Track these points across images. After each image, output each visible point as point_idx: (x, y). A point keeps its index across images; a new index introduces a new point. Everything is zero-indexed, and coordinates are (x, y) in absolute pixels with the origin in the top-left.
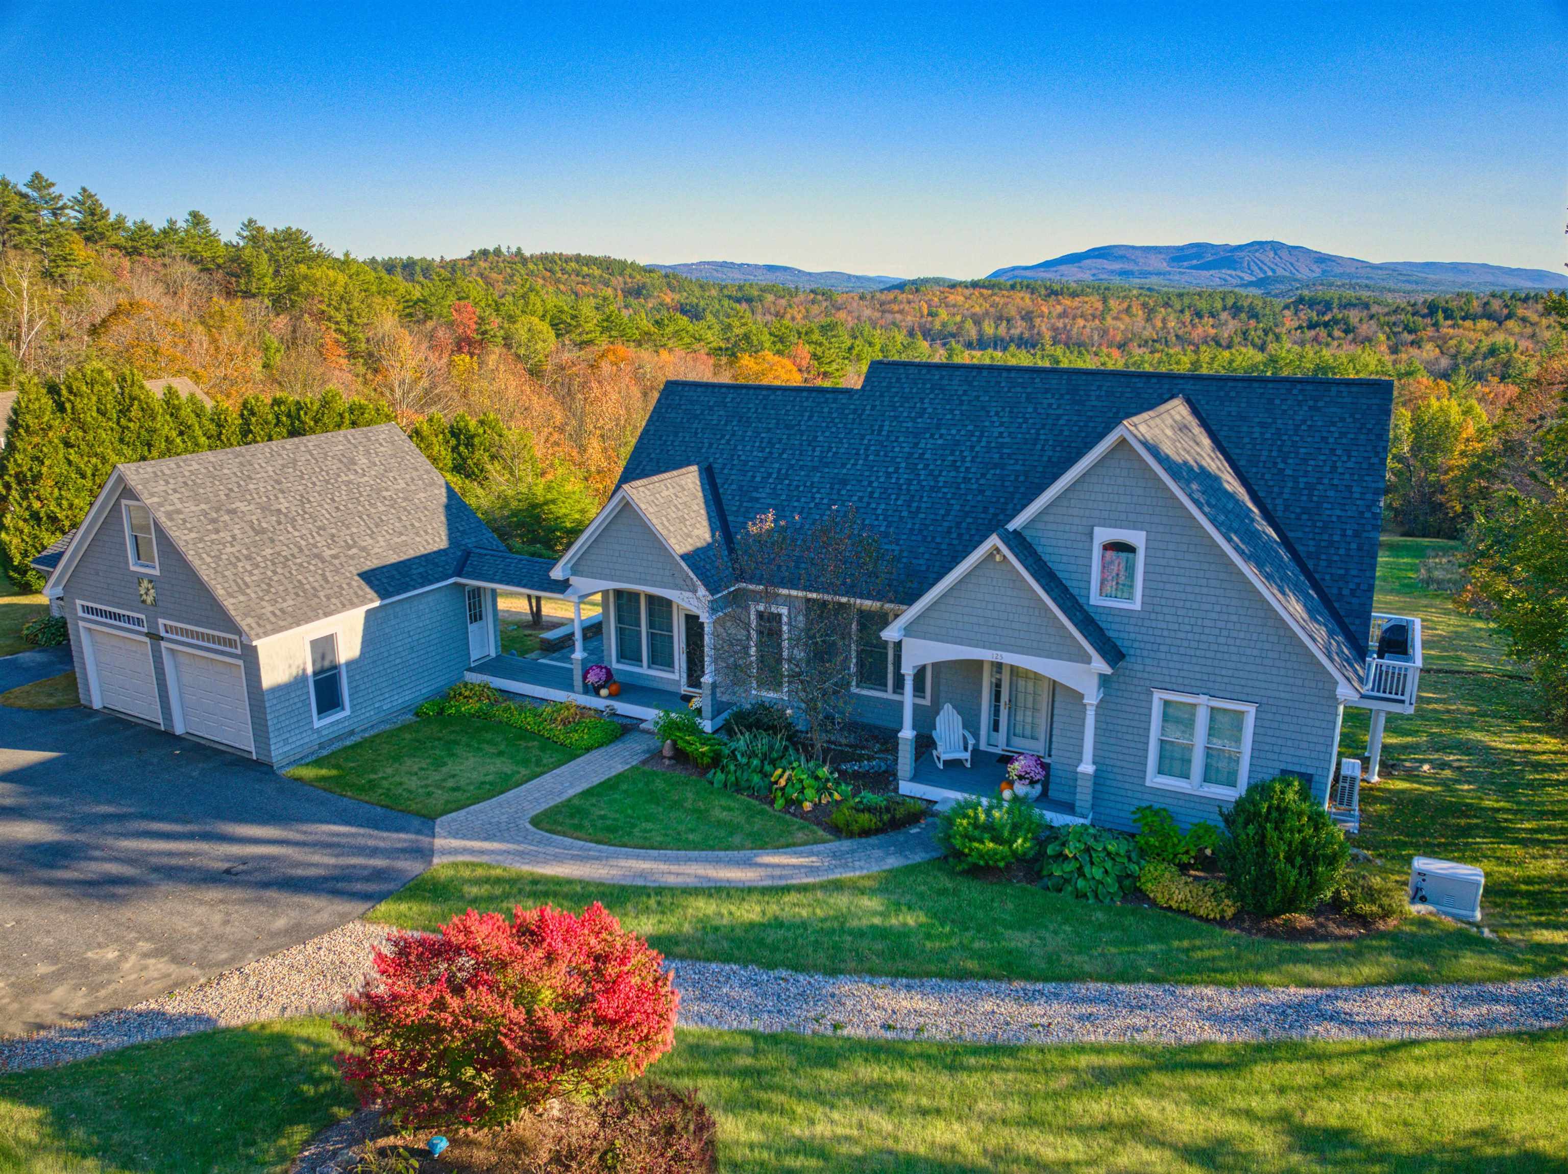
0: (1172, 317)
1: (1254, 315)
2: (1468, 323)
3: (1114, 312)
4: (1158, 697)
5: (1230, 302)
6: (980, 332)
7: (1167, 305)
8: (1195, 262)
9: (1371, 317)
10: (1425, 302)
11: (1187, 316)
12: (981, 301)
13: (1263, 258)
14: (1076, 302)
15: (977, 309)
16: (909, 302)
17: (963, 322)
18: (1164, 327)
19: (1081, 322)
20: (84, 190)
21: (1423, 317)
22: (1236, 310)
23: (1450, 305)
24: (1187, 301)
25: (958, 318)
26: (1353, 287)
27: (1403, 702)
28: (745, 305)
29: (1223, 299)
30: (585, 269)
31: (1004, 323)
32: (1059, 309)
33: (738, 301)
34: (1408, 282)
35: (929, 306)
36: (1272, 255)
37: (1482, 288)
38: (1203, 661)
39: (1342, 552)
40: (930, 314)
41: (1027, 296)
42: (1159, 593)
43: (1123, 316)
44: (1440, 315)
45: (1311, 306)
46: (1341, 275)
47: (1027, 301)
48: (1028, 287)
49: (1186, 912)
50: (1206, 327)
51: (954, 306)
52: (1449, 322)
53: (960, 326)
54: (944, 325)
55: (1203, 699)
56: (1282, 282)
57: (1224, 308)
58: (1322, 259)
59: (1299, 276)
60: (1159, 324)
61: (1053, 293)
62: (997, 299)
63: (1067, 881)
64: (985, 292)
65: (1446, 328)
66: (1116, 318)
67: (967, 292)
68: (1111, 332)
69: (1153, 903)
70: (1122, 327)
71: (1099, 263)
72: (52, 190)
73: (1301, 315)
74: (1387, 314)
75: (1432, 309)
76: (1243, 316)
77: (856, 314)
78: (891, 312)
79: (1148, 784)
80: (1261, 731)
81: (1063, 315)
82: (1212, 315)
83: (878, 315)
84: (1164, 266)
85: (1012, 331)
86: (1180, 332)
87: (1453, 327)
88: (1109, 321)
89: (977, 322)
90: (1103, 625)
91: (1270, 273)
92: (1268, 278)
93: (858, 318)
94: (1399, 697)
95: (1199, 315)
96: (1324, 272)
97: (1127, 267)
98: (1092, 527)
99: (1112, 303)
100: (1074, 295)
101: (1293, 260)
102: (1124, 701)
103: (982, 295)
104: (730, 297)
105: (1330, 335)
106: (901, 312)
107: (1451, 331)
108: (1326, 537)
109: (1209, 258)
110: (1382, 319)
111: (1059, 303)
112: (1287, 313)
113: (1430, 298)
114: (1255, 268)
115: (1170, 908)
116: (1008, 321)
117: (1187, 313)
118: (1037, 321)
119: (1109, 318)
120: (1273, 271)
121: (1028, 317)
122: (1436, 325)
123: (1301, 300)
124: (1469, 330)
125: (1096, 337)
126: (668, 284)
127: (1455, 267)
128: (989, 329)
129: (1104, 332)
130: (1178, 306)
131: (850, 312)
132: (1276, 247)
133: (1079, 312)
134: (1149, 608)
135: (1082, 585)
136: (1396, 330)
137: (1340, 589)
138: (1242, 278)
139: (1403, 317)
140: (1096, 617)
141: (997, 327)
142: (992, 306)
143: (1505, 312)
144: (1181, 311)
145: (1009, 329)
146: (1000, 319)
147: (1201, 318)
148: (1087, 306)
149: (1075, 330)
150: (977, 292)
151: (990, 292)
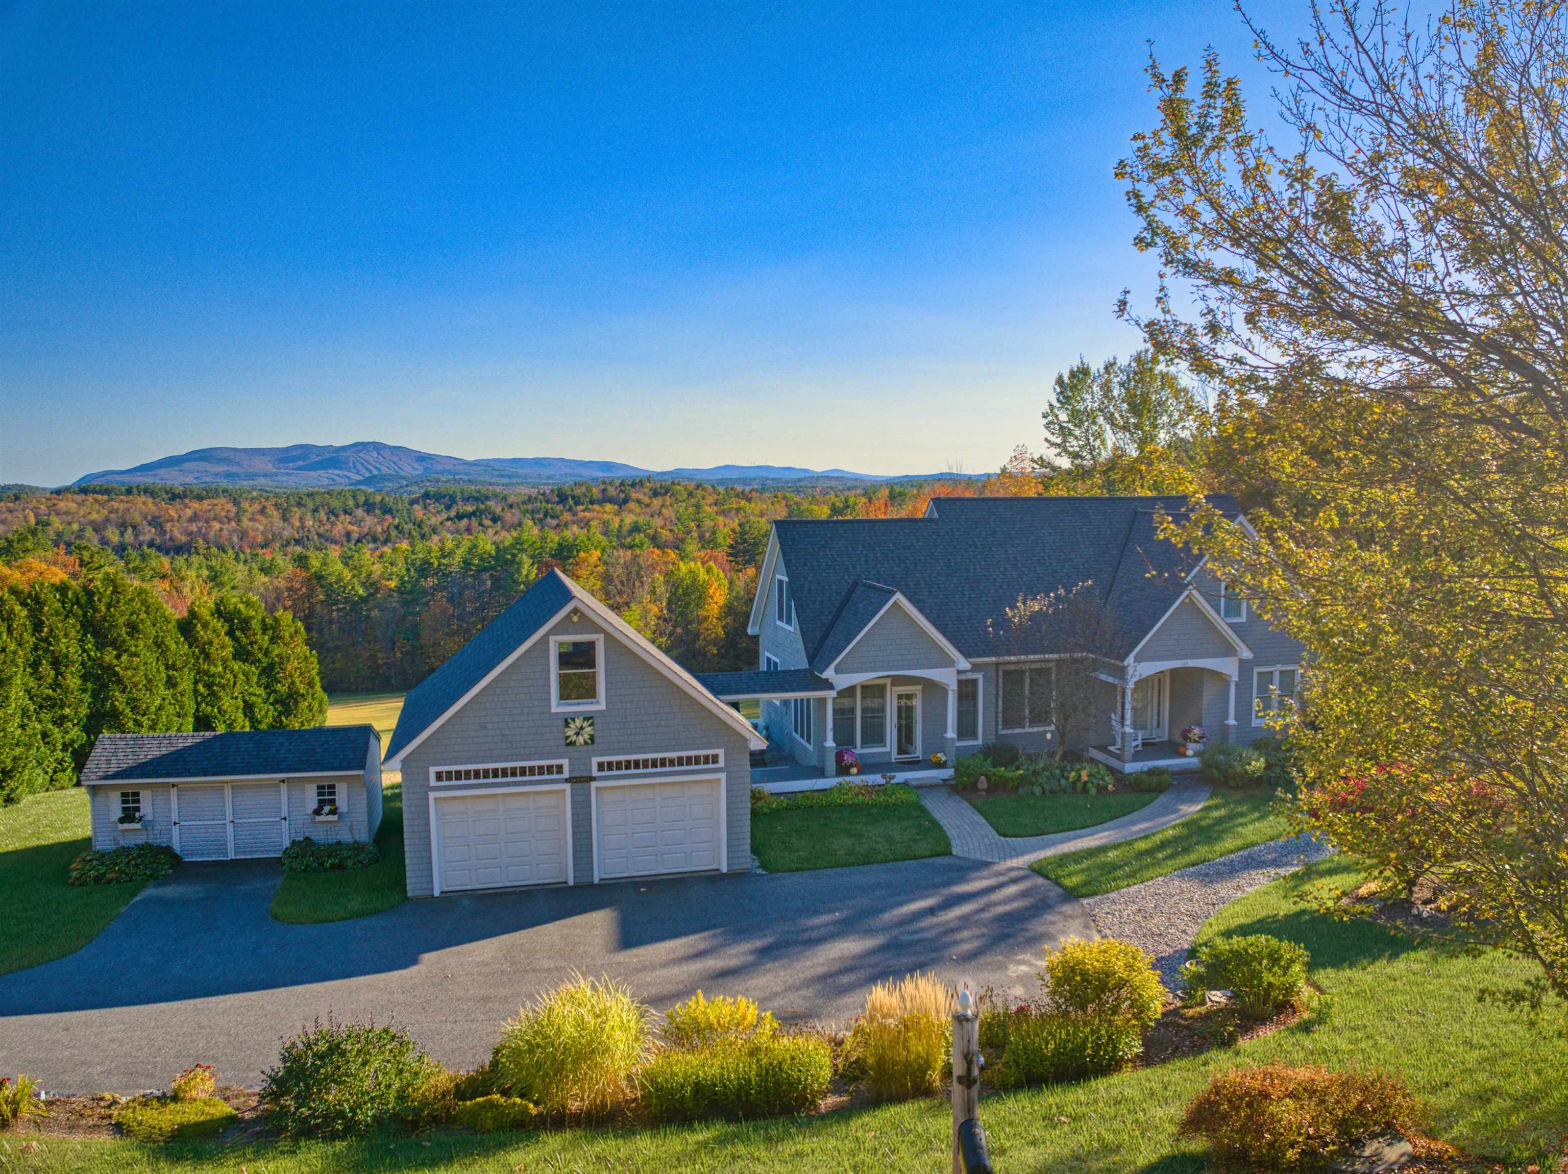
0: (309, 515)
1: (387, 510)
3: (248, 515)
5: (362, 499)
7: (300, 505)
8: (300, 463)
9: (511, 506)
11: (322, 514)
12: (97, 507)
13: (367, 457)
14: (205, 505)
15: (95, 516)
16: (10, 511)
17: (82, 530)
18: (303, 527)
19: (216, 525)
22: (369, 507)
24: (318, 500)
25: (75, 526)
26: (457, 481)
29: (354, 497)
31: (130, 530)
32: (189, 513)
34: (502, 476)
35: (36, 515)
36: (375, 454)
37: (564, 479)
40: (39, 523)
41: (150, 501)
43: (259, 517)
44: (571, 502)
45: (437, 500)
47: (150, 505)
48: (145, 492)
50: (343, 524)
51: (67, 513)
52: (582, 507)
53: (80, 535)
56: (390, 480)
57: (357, 506)
58: (422, 458)
59: (402, 473)
60: (298, 524)
61: (174, 497)
62: (116, 505)
64: (99, 497)
65: (581, 512)
66: (252, 520)
68: (251, 533)
70: (261, 528)
71: (202, 465)
73: (431, 508)
76: (377, 512)
81: (195, 518)
82: (346, 512)
84: (270, 468)
85: (141, 538)
86: (322, 530)
87: (586, 511)
88: (246, 523)
91: (375, 472)
92: (376, 476)
95: (332, 512)
96: (426, 469)
97: (234, 469)
99: (245, 505)
100: (200, 498)
101: (396, 459)
103: (96, 501)
105: (481, 524)
109: (314, 459)
111: (186, 506)
112: (416, 507)
114: (359, 466)
116: (134, 527)
117: (322, 512)
118: (168, 526)
119: (245, 520)
120: (379, 470)
121: (155, 522)
123: (426, 495)
125: (235, 539)
127: (537, 462)
129: (243, 535)
130: (311, 506)
132: (378, 447)
133: (212, 514)
138: (349, 478)
139: (539, 505)
141: (122, 534)
142: (110, 512)
143: (622, 496)
144: (315, 510)
145: (136, 536)
146: (123, 526)
147: (337, 516)
148: (219, 507)
149: (212, 533)
150: (90, 498)
151: (106, 497)
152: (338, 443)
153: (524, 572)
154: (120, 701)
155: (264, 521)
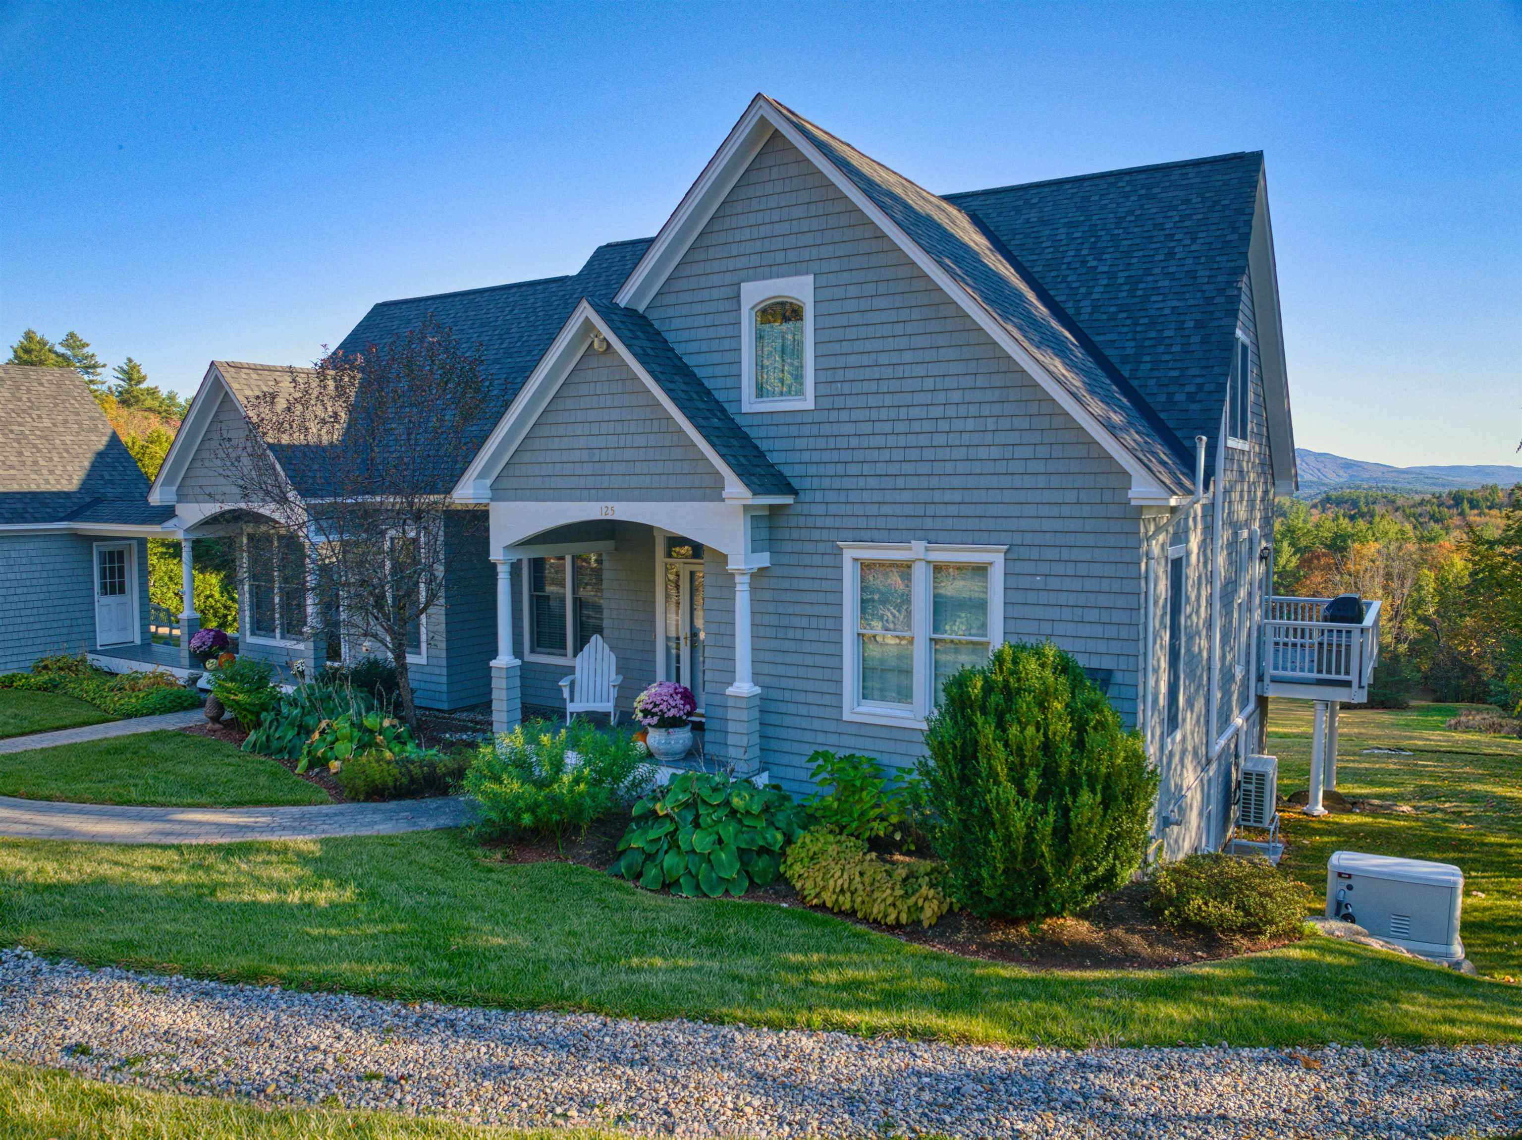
4: (851, 554)
10: (1450, 494)
20: (130, 360)
21: (1449, 507)
23: (1475, 496)
27: (1348, 684)
34: (1434, 484)
38: (913, 482)
39: (1176, 348)
42: (840, 375)
44: (1466, 506)
45: (1338, 505)
46: (1367, 480)
49: (852, 914)
52: (1476, 511)
55: (917, 549)
56: (1311, 487)
58: (1348, 465)
59: (1327, 481)
63: (650, 857)
65: (1473, 516)
69: (799, 897)
72: (85, 350)
74: (1413, 506)
75: (1457, 499)
79: (847, 716)
80: (1018, 597)
87: (1479, 515)
90: (763, 445)
94: (1342, 677)
96: (1351, 476)
98: (739, 284)
101: (1320, 466)
102: (799, 572)
107: (1478, 519)
108: (1153, 334)
110: (1408, 511)
113: (1454, 490)
115: (823, 907)
122: (1462, 514)
123: (1327, 500)
124: (1496, 517)
134: (826, 403)
135: (730, 382)
136: (1421, 520)
137: (1170, 395)
139: (1428, 508)
140: (752, 433)
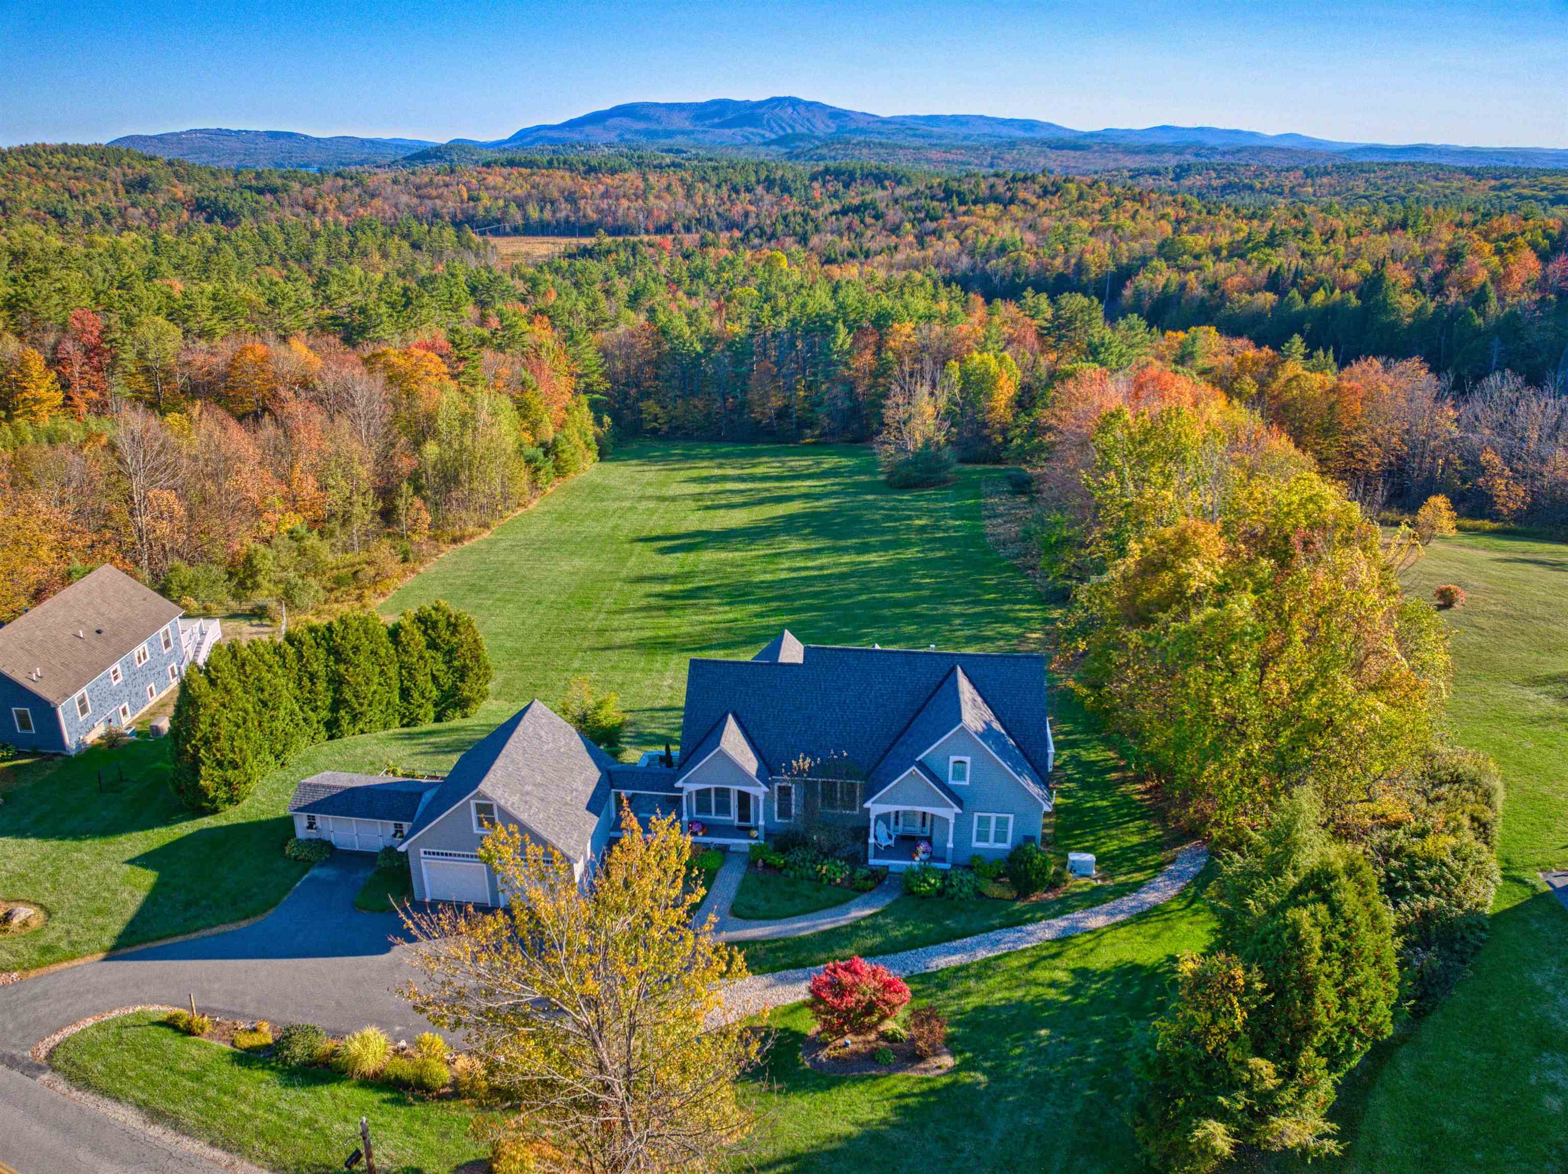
0: (711, 192)
1: (786, 188)
2: (978, 208)
3: (655, 190)
5: (762, 174)
6: (526, 217)
7: (704, 179)
8: (716, 120)
11: (724, 191)
12: (520, 181)
13: (782, 114)
14: (616, 180)
15: (518, 192)
16: (447, 185)
17: (506, 206)
18: (705, 205)
19: (625, 203)
21: (941, 200)
22: (769, 184)
24: (722, 174)
25: (501, 202)
28: (269, 197)
29: (756, 172)
30: (75, 160)
31: (548, 206)
32: (601, 188)
33: (261, 192)
34: (915, 136)
35: (469, 190)
36: (790, 110)
40: (471, 198)
41: (568, 174)
43: (665, 194)
44: (954, 196)
45: (836, 177)
47: (568, 179)
48: (565, 164)
50: (744, 203)
51: (494, 188)
52: (964, 208)
53: (504, 211)
54: (487, 210)
56: (801, 141)
57: (758, 182)
58: (837, 114)
59: (817, 133)
60: (700, 201)
61: (591, 170)
62: (537, 179)
64: (523, 170)
65: (961, 215)
66: (658, 197)
67: (506, 171)
68: (656, 213)
70: (666, 207)
71: (626, 122)
73: (829, 186)
76: (777, 189)
77: (393, 201)
78: (430, 197)
81: (605, 195)
82: (749, 190)
83: (416, 201)
84: (687, 125)
85: (558, 215)
86: (721, 210)
87: (967, 214)
88: (652, 200)
89: (521, 206)
91: (789, 131)
92: (788, 135)
93: (396, 206)
95: (735, 190)
96: (838, 129)
97: (654, 127)
99: (653, 181)
100: (612, 172)
101: (809, 115)
103: (521, 174)
104: (250, 188)
106: (439, 197)
107: (966, 218)
109: (730, 116)
111: (600, 182)
112: (816, 185)
114: (773, 124)
116: (552, 203)
117: (725, 188)
118: (582, 203)
119: (651, 198)
120: (793, 128)
121: (571, 198)
122: (952, 211)
123: (827, 171)
124: (981, 217)
125: (641, 218)
126: (176, 173)
128: (534, 213)
129: (649, 213)
130: (714, 181)
131: (386, 199)
132: (793, 102)
133: (621, 191)
136: (919, 216)
138: (763, 136)
141: (541, 211)
142: (533, 187)
143: (1009, 194)
144: (719, 186)
145: (554, 212)
146: (543, 201)
147: (737, 192)
148: (628, 184)
149: (621, 211)
150: (515, 171)
151: (529, 171)
152: (755, 98)
153: (840, 342)
154: (348, 695)
155: (669, 198)
